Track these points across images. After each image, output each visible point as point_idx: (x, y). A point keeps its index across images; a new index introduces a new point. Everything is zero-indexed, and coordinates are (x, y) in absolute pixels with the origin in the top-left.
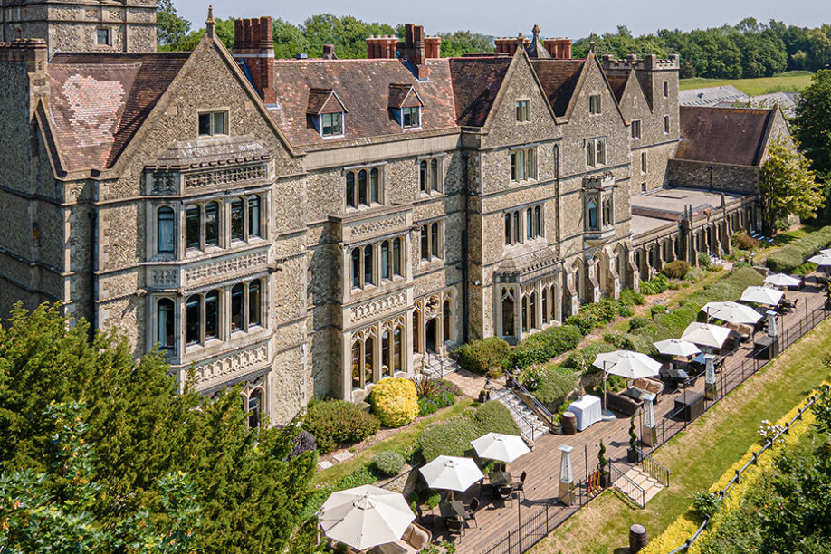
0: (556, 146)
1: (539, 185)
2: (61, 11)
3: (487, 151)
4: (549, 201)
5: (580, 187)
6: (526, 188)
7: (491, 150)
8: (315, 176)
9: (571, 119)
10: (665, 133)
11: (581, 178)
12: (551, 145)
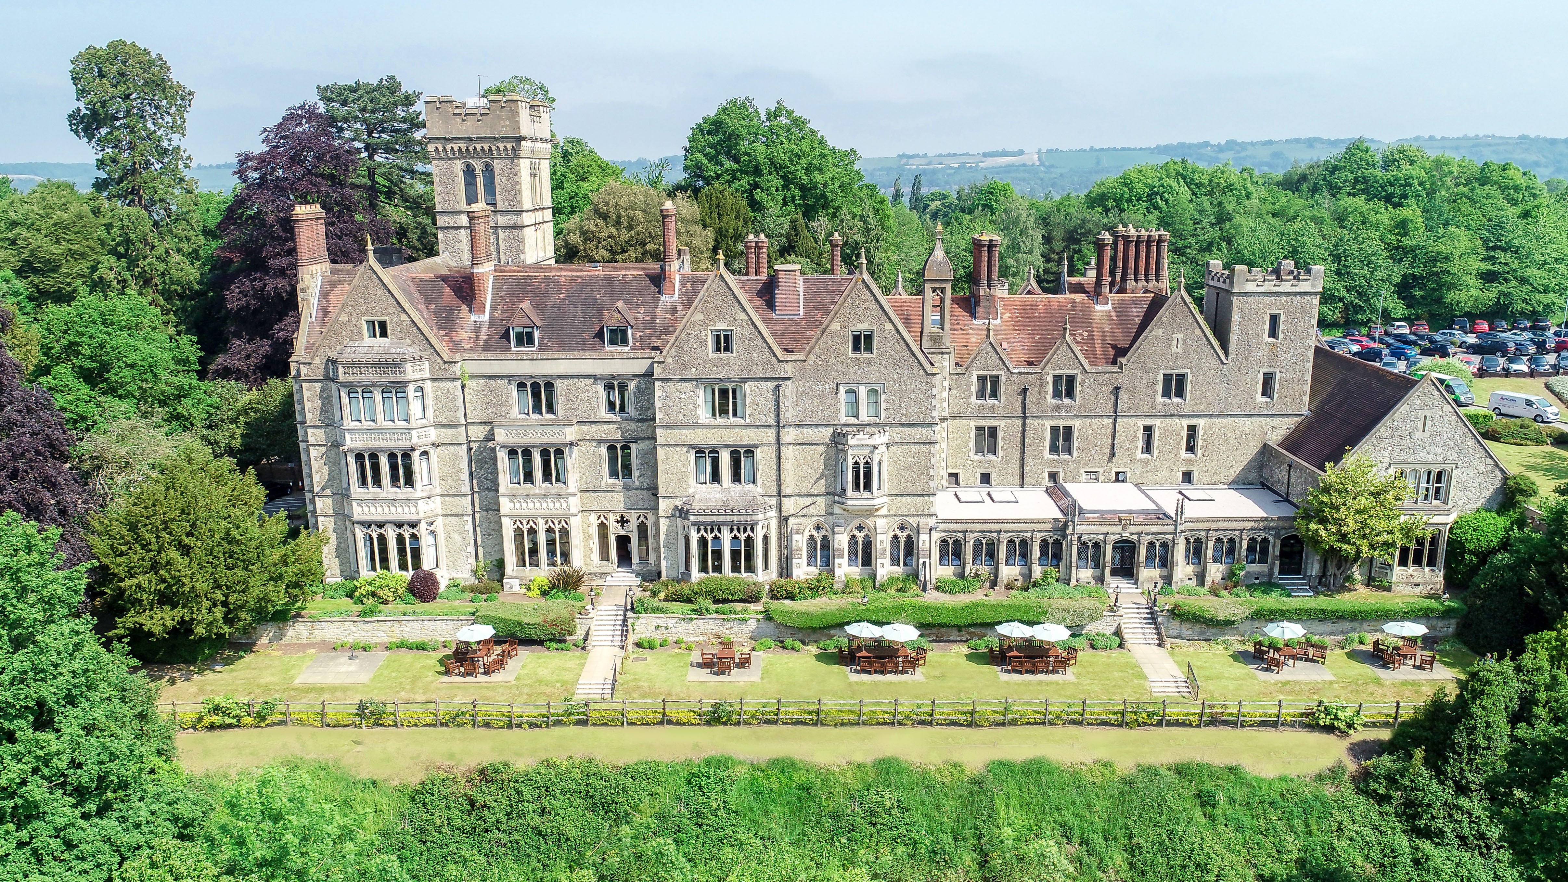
0: (777, 387)
1: (747, 426)
2: (446, 218)
3: (663, 380)
4: (766, 448)
5: (827, 441)
6: (727, 427)
7: (669, 380)
8: (482, 382)
9: (812, 357)
10: (1260, 399)
11: (831, 430)
12: (771, 385)
